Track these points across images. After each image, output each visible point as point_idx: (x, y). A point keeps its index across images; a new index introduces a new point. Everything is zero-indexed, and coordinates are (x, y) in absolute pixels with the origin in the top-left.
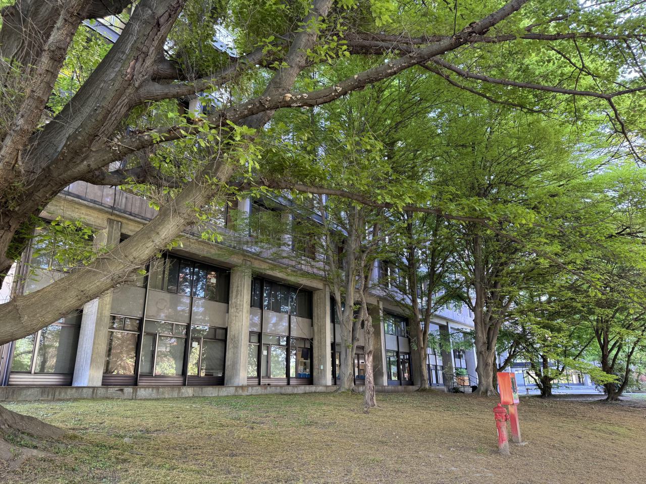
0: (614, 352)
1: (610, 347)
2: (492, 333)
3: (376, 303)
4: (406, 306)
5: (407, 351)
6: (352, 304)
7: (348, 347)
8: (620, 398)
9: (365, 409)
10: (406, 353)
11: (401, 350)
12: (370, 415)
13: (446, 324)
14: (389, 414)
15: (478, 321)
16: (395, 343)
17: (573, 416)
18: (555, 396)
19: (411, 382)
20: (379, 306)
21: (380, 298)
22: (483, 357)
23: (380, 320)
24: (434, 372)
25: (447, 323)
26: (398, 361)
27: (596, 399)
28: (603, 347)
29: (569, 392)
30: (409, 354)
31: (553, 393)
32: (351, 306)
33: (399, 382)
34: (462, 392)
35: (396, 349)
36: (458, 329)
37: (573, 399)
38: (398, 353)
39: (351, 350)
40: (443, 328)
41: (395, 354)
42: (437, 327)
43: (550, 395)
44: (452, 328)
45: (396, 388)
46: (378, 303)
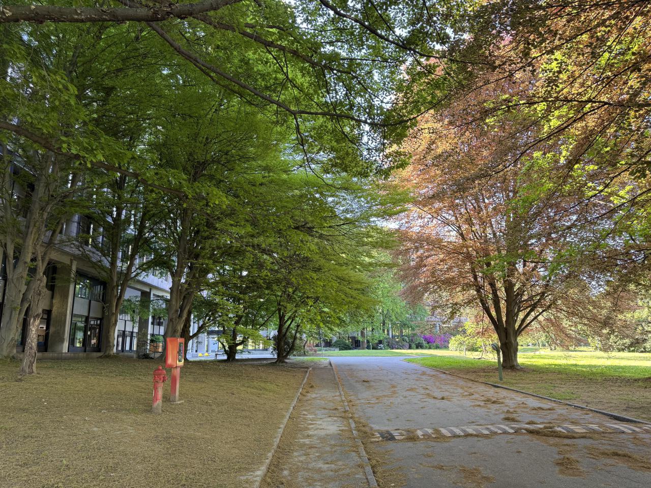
0: (289, 322)
1: (286, 319)
2: (186, 301)
3: (68, 262)
4: (103, 268)
5: (100, 316)
6: (28, 260)
7: (15, 309)
8: (286, 361)
9: (19, 377)
10: (97, 319)
11: (91, 315)
12: (22, 384)
13: (148, 290)
14: (47, 381)
15: (175, 290)
16: (87, 307)
17: (238, 377)
18: (238, 360)
19: (98, 348)
20: (71, 266)
21: (74, 257)
22: (173, 324)
23: (69, 282)
24: (128, 339)
25: (150, 290)
26: (86, 327)
27: (269, 362)
28: (281, 318)
29: (251, 356)
30: (101, 319)
31: (236, 358)
32: (26, 263)
33: (83, 348)
34: (151, 358)
35: (86, 314)
36: (158, 296)
37: (250, 363)
38: (87, 318)
39: (18, 312)
40: (145, 295)
41: (84, 319)
42: (139, 293)
43: (234, 359)
44: (154, 295)
45: (77, 355)
46: (71, 262)
